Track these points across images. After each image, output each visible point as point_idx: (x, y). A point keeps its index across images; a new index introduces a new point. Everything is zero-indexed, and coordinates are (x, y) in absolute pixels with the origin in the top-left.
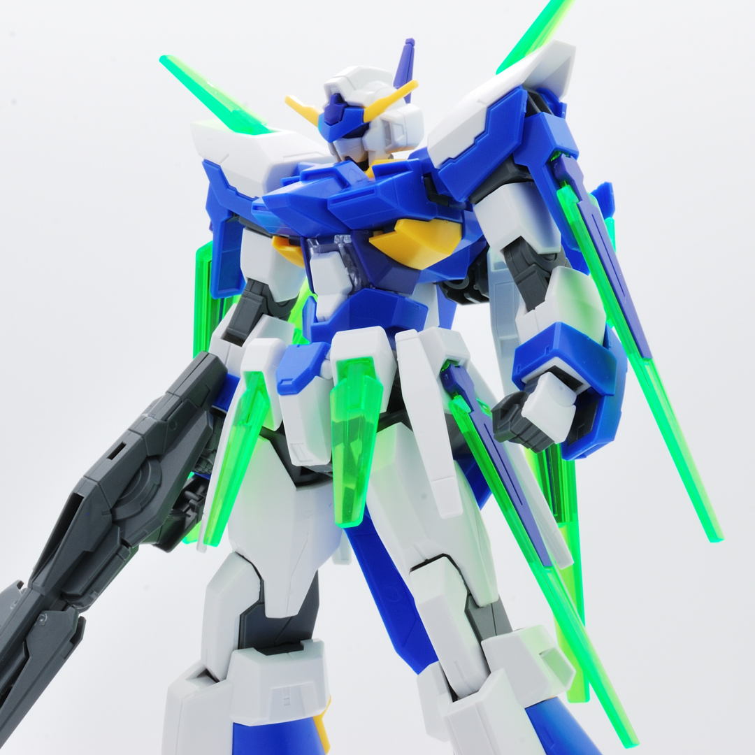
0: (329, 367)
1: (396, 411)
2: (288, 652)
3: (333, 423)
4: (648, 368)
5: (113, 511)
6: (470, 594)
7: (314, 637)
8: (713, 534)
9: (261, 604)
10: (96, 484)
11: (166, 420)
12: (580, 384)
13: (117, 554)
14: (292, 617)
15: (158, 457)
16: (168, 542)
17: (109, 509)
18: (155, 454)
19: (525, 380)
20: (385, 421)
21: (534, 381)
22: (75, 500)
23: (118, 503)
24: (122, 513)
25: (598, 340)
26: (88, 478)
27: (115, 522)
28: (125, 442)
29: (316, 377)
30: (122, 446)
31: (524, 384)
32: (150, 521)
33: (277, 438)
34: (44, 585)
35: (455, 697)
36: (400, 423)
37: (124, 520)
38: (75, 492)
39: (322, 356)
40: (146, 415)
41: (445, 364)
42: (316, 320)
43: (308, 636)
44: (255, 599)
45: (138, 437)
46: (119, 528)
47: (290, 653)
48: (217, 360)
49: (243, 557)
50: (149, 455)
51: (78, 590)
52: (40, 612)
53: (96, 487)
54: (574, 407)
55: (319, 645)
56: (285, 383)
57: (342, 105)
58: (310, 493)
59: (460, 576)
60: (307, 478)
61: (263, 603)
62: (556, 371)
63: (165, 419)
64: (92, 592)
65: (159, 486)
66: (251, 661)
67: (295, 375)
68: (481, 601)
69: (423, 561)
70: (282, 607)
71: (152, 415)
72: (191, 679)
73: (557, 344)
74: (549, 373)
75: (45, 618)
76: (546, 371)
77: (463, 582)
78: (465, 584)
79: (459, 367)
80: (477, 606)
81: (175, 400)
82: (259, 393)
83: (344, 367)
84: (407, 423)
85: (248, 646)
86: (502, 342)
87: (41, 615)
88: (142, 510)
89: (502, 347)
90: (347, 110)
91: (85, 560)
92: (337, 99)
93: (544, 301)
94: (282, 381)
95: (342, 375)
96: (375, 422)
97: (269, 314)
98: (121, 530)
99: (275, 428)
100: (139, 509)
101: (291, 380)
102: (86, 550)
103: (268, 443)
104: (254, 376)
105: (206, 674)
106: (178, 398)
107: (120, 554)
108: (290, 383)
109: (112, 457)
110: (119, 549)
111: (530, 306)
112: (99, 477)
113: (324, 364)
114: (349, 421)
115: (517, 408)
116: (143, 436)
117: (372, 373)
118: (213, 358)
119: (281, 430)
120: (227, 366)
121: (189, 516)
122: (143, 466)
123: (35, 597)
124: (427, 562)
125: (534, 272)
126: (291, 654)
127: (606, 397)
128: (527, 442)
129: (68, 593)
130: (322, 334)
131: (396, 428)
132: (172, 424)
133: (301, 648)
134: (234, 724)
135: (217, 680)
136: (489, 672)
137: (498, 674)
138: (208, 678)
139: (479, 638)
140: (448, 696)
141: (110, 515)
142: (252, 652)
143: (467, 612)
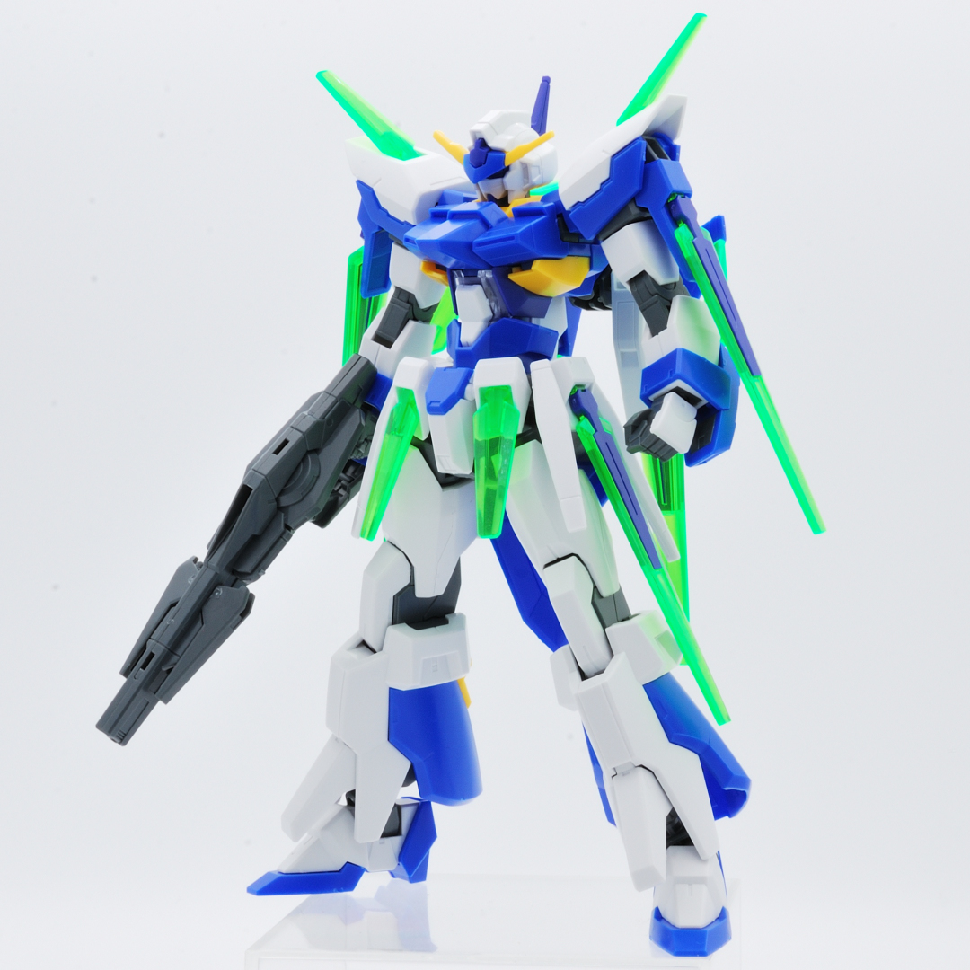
0: (473, 390)
1: (530, 431)
3: (476, 441)
4: (757, 384)
5: (277, 500)
6: (595, 587)
7: (456, 611)
8: (816, 527)
9: (411, 585)
10: (263, 477)
11: (323, 419)
12: (700, 400)
13: (281, 537)
14: (437, 597)
15: (316, 451)
16: (325, 519)
17: (274, 498)
18: (314, 448)
19: (652, 398)
20: (522, 439)
21: (660, 399)
22: (244, 492)
23: (282, 492)
24: (285, 501)
25: (714, 360)
26: (256, 471)
27: (280, 509)
28: (288, 439)
29: (461, 400)
30: (286, 442)
31: (651, 402)
32: (310, 509)
33: (425, 447)
34: (218, 565)
35: (584, 676)
36: (535, 441)
37: (288, 507)
38: (245, 484)
39: (466, 380)
40: (306, 413)
41: (573, 389)
42: (460, 345)
43: (451, 610)
44: (406, 582)
45: (300, 435)
46: (283, 514)
48: (368, 362)
49: (395, 546)
50: (309, 449)
51: (247, 568)
52: (216, 587)
53: (263, 480)
54: (695, 422)
55: (462, 617)
56: (433, 405)
57: (486, 149)
58: (454, 492)
59: (587, 572)
60: (448, 481)
61: (414, 585)
62: (678, 391)
63: (323, 417)
64: (260, 570)
65: (318, 477)
66: (404, 633)
67: (443, 398)
68: (605, 592)
69: (555, 559)
70: (429, 588)
71: (312, 414)
72: (350, 649)
73: (679, 369)
74: (673, 393)
75: (220, 591)
76: (670, 391)
77: (589, 577)
78: (591, 578)
79: (584, 390)
80: (601, 597)
81: (331, 400)
82: (409, 406)
83: (486, 393)
84: (540, 440)
85: (401, 622)
86: (622, 354)
87: (217, 589)
88: (303, 498)
89: (622, 357)
90: (490, 154)
91: (254, 541)
92: (481, 143)
93: (666, 327)
94: (431, 402)
95: (484, 400)
96: (514, 439)
97: (415, 319)
98: (285, 516)
99: (423, 438)
100: (301, 498)
101: (439, 401)
102: (255, 534)
103: (417, 451)
104: (404, 393)
105: (364, 644)
106: (334, 399)
107: (284, 537)
108: (438, 405)
109: (277, 452)
110: (284, 533)
111: (654, 332)
112: (267, 471)
113: (468, 388)
114: (491, 440)
115: (646, 425)
116: (304, 434)
117: (510, 399)
118: (365, 361)
119: (429, 439)
120: (376, 366)
121: (342, 495)
122: (304, 459)
123: (210, 575)
124: (558, 560)
125: (657, 301)
126: (438, 628)
127: (722, 412)
128: (648, 449)
129: (239, 570)
130: (466, 359)
131: (531, 444)
132: (329, 421)
133: (446, 622)
134: (390, 688)
135: (374, 652)
136: (612, 655)
137: (620, 658)
138: (365, 648)
139: (604, 627)
140: (577, 675)
141: (275, 503)
142: (404, 628)
143: (593, 603)
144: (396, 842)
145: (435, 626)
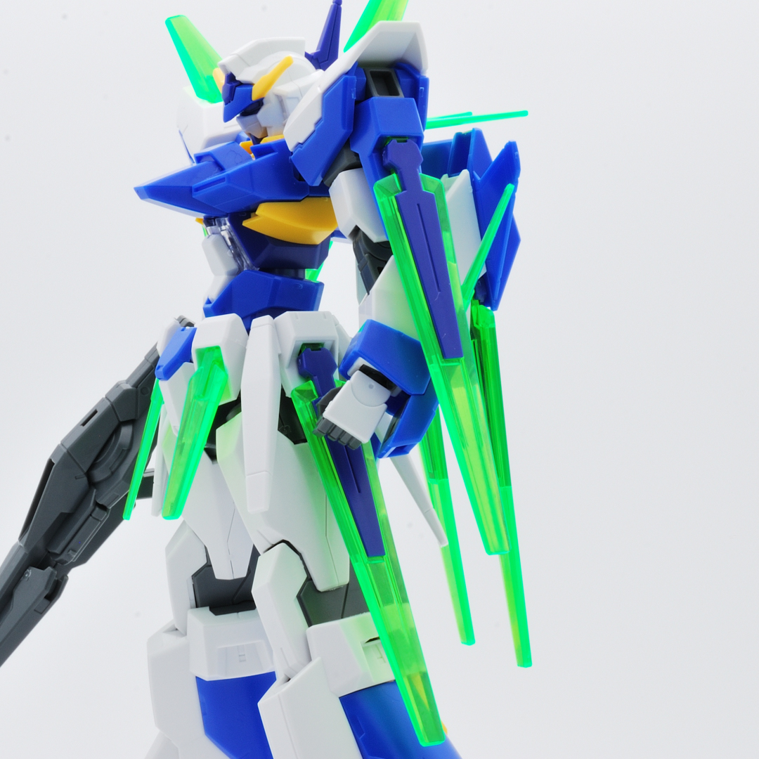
5: (89, 474)
6: (310, 579)
10: (65, 451)
11: (136, 387)
13: (91, 515)
18: (126, 419)
22: (50, 464)
23: (93, 466)
24: (99, 475)
26: (62, 445)
27: (92, 484)
28: (97, 409)
30: (94, 413)
37: (100, 482)
38: (50, 460)
45: (108, 404)
46: (95, 490)
50: (122, 420)
51: (57, 549)
52: (26, 568)
57: (234, 84)
61: (211, 566)
62: (366, 369)
63: (136, 385)
65: (129, 450)
69: (270, 546)
74: (359, 372)
76: (358, 370)
78: (306, 568)
85: (203, 605)
87: (27, 571)
88: (113, 473)
90: (238, 89)
91: (64, 521)
92: (231, 78)
95: (200, 363)
100: (109, 473)
101: (162, 367)
102: (63, 511)
107: (93, 515)
109: (84, 424)
110: (93, 511)
112: (69, 444)
116: (113, 403)
122: (116, 431)
123: (21, 554)
124: (272, 546)
134: (197, 678)
141: (87, 478)
143: (300, 598)
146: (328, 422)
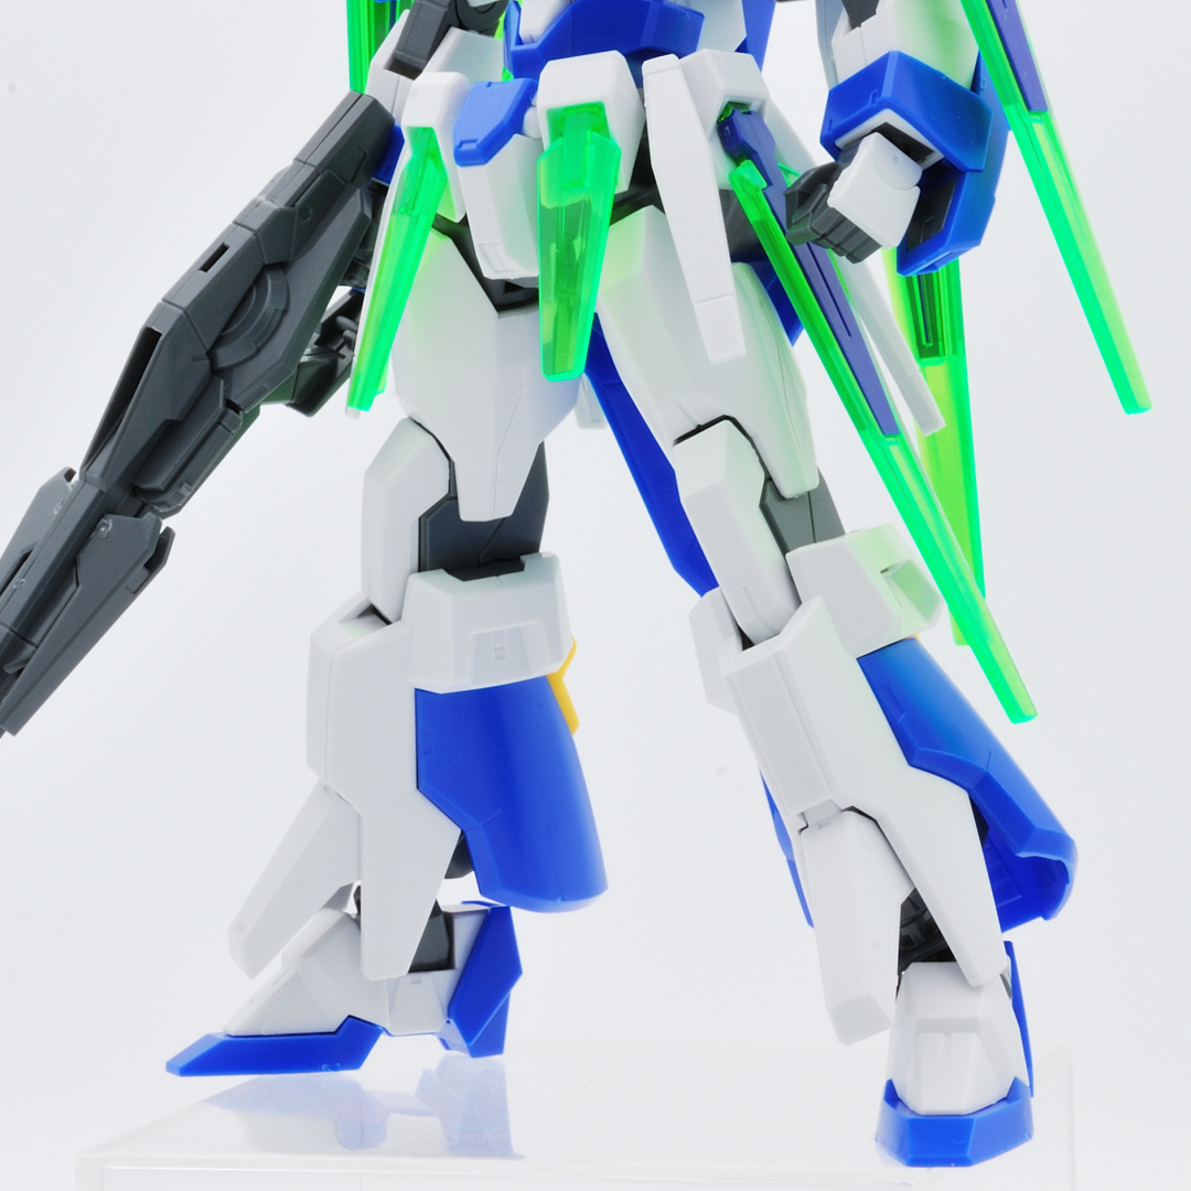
0: (536, 119)
1: (642, 189)
2: (497, 575)
3: (541, 207)
4: (1038, 130)
5: (211, 355)
6: (769, 479)
7: (542, 549)
9: (451, 500)
10: (181, 312)
11: (293, 206)
12: (927, 152)
13: (219, 423)
14: (504, 519)
15: (282, 266)
16: (309, 398)
17: (204, 352)
18: (275, 260)
19: (840, 143)
20: (624, 206)
21: (853, 146)
22: (148, 339)
23: (218, 342)
24: (226, 357)
25: (963, 79)
26: (169, 303)
27: (216, 372)
28: (227, 243)
29: (516, 136)
30: (223, 249)
31: (839, 150)
32: (270, 370)
33: (459, 234)
34: (103, 475)
35: (747, 643)
36: (652, 207)
37: (230, 369)
38: (149, 326)
39: (526, 100)
40: (262, 198)
41: (726, 108)
42: (519, 41)
43: (532, 547)
44: (441, 492)
45: (248, 234)
46: (222, 382)
47: (502, 577)
48: (375, 104)
49: (420, 425)
50: (267, 262)
51: (159, 482)
52: (102, 517)
53: (181, 317)
54: (918, 190)
55: (552, 560)
56: (465, 147)
58: (517, 319)
59: (753, 451)
60: (512, 297)
61: (456, 498)
62: (886, 131)
63: (292, 203)
64: (181, 485)
65: (285, 312)
66: (440, 588)
67: (482, 132)
68: (788, 490)
69: (693, 428)
70: (486, 502)
71: (272, 197)
72: (346, 620)
73: (888, 89)
74: (876, 134)
75: (108, 525)
76: (872, 132)
77: (757, 459)
78: (762, 462)
79: (749, 113)
80: (781, 498)
81: (307, 172)
83: (560, 120)
84: (660, 207)
85: (434, 567)
87: (103, 520)
88: (258, 351)
91: (169, 433)
93: (874, 14)
94: (462, 143)
95: (557, 132)
96: (604, 208)
97: (462, 26)
98: (225, 384)
99: (457, 219)
100: (254, 351)
101: (475, 141)
102: (170, 418)
103: (449, 242)
104: (425, 134)
105: (372, 611)
106: (312, 169)
107: (224, 423)
108: (472, 146)
109: (206, 267)
110: (223, 416)
111: (855, 22)
112: (186, 300)
113: (529, 114)
114: (567, 207)
115: (824, 190)
116: (256, 233)
117: (602, 128)
118: (369, 101)
119: (465, 221)
121: (343, 357)
122: (258, 281)
123: (91, 493)
124: (700, 429)
126: (504, 577)
127: (968, 174)
128: (839, 244)
129: (143, 486)
130: (527, 64)
131: (644, 214)
132: (303, 211)
133: (519, 567)
134: (416, 690)
135: (388, 622)
136: (798, 602)
137: (812, 606)
138: (375, 618)
139: (784, 549)
140: (735, 641)
141: (207, 361)
142: (441, 576)
143: (764, 508)
144: (443, 981)
145: (497, 574)
146: (834, 211)
